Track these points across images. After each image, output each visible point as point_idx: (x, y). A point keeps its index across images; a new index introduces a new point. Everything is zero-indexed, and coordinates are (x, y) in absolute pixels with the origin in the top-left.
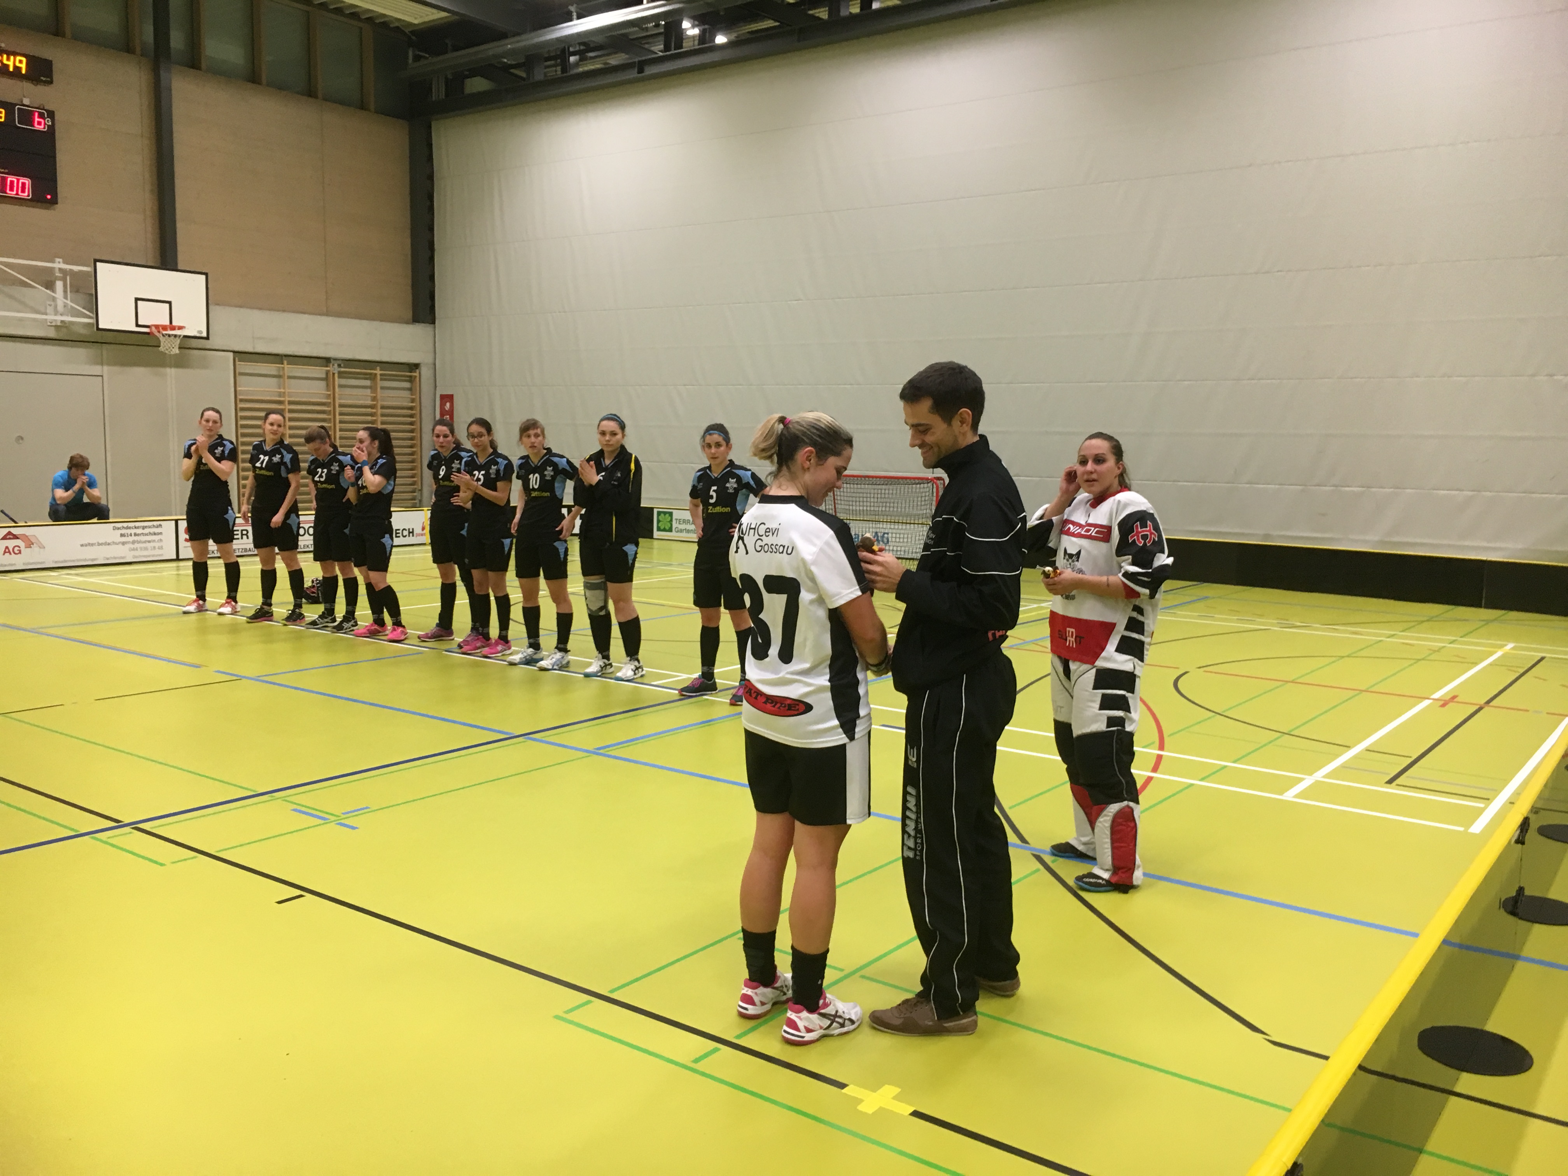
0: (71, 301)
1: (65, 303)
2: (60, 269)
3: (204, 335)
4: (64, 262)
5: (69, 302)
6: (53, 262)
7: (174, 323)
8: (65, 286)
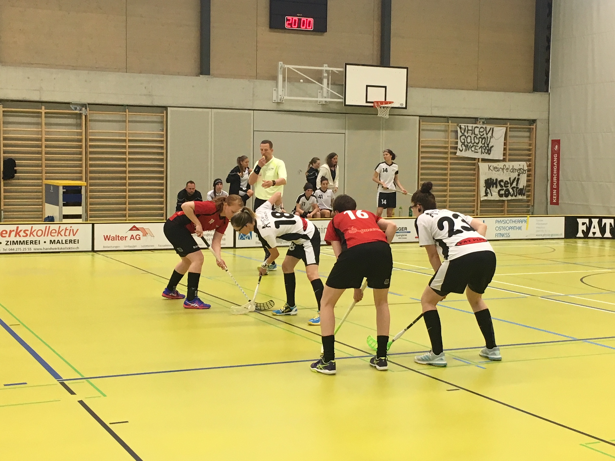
0: (331, 89)
1: (327, 90)
2: (326, 70)
3: (404, 106)
4: (328, 66)
5: (329, 89)
6: (322, 66)
7: (387, 100)
8: (328, 81)
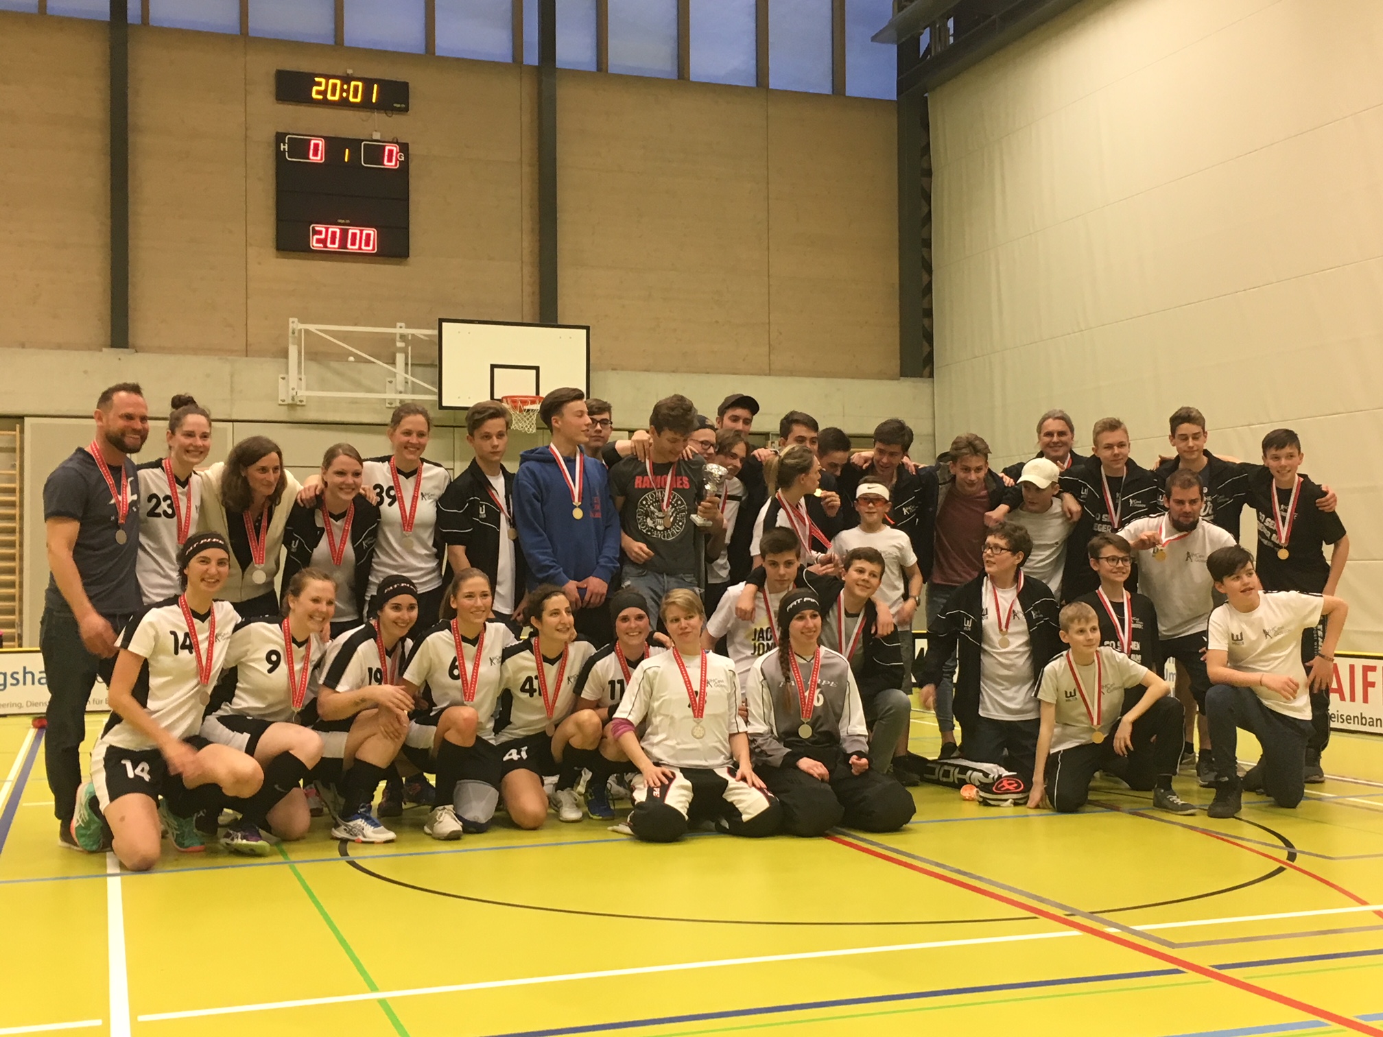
0: (412, 375)
1: (406, 378)
2: (403, 337)
4: (407, 327)
5: (409, 377)
6: (395, 327)
8: (406, 357)
